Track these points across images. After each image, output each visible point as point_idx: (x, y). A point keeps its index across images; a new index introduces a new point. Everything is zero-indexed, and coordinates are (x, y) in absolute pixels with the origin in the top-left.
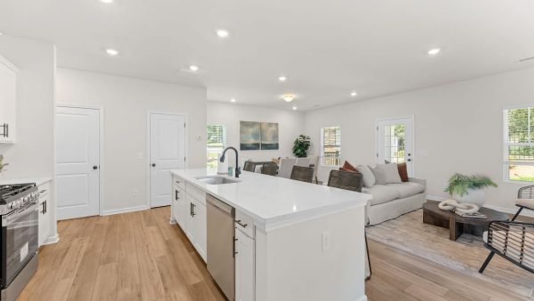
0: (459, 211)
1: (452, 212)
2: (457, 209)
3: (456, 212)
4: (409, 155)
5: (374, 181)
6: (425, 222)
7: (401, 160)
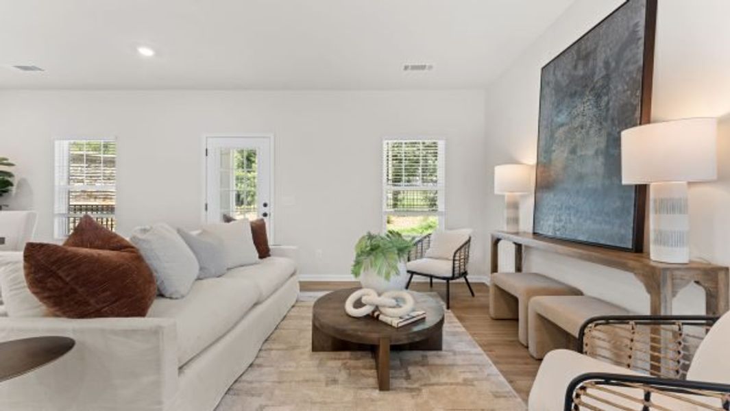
0: (386, 315)
1: (373, 318)
2: (382, 309)
3: (382, 318)
4: (265, 205)
5: (195, 272)
6: (315, 348)
7: (253, 217)
